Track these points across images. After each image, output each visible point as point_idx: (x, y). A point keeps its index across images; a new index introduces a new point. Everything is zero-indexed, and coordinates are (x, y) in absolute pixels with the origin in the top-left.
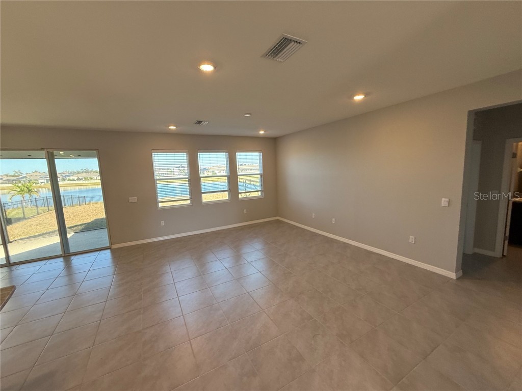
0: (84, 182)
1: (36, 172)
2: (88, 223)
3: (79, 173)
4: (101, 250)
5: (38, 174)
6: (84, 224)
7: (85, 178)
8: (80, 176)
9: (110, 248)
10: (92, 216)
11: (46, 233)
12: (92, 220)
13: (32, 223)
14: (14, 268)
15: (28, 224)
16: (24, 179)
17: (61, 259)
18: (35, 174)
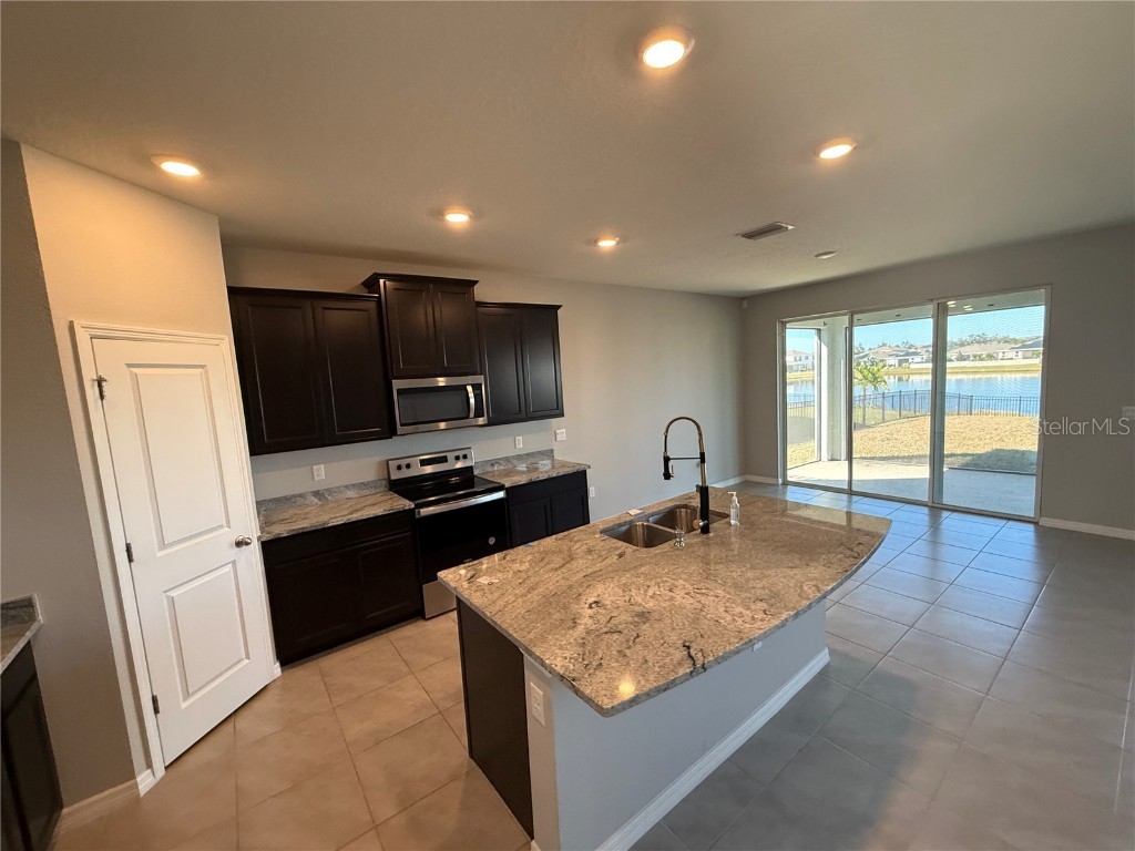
0: (971, 364)
1: (884, 345)
2: (980, 456)
3: (962, 345)
4: (1010, 519)
5: (887, 350)
6: (970, 455)
7: (975, 356)
8: (966, 351)
9: (1036, 523)
10: (987, 441)
11: (898, 457)
12: (988, 449)
13: (875, 435)
14: (855, 498)
15: (870, 435)
16: (866, 359)
17: (926, 510)
18: (882, 350)
